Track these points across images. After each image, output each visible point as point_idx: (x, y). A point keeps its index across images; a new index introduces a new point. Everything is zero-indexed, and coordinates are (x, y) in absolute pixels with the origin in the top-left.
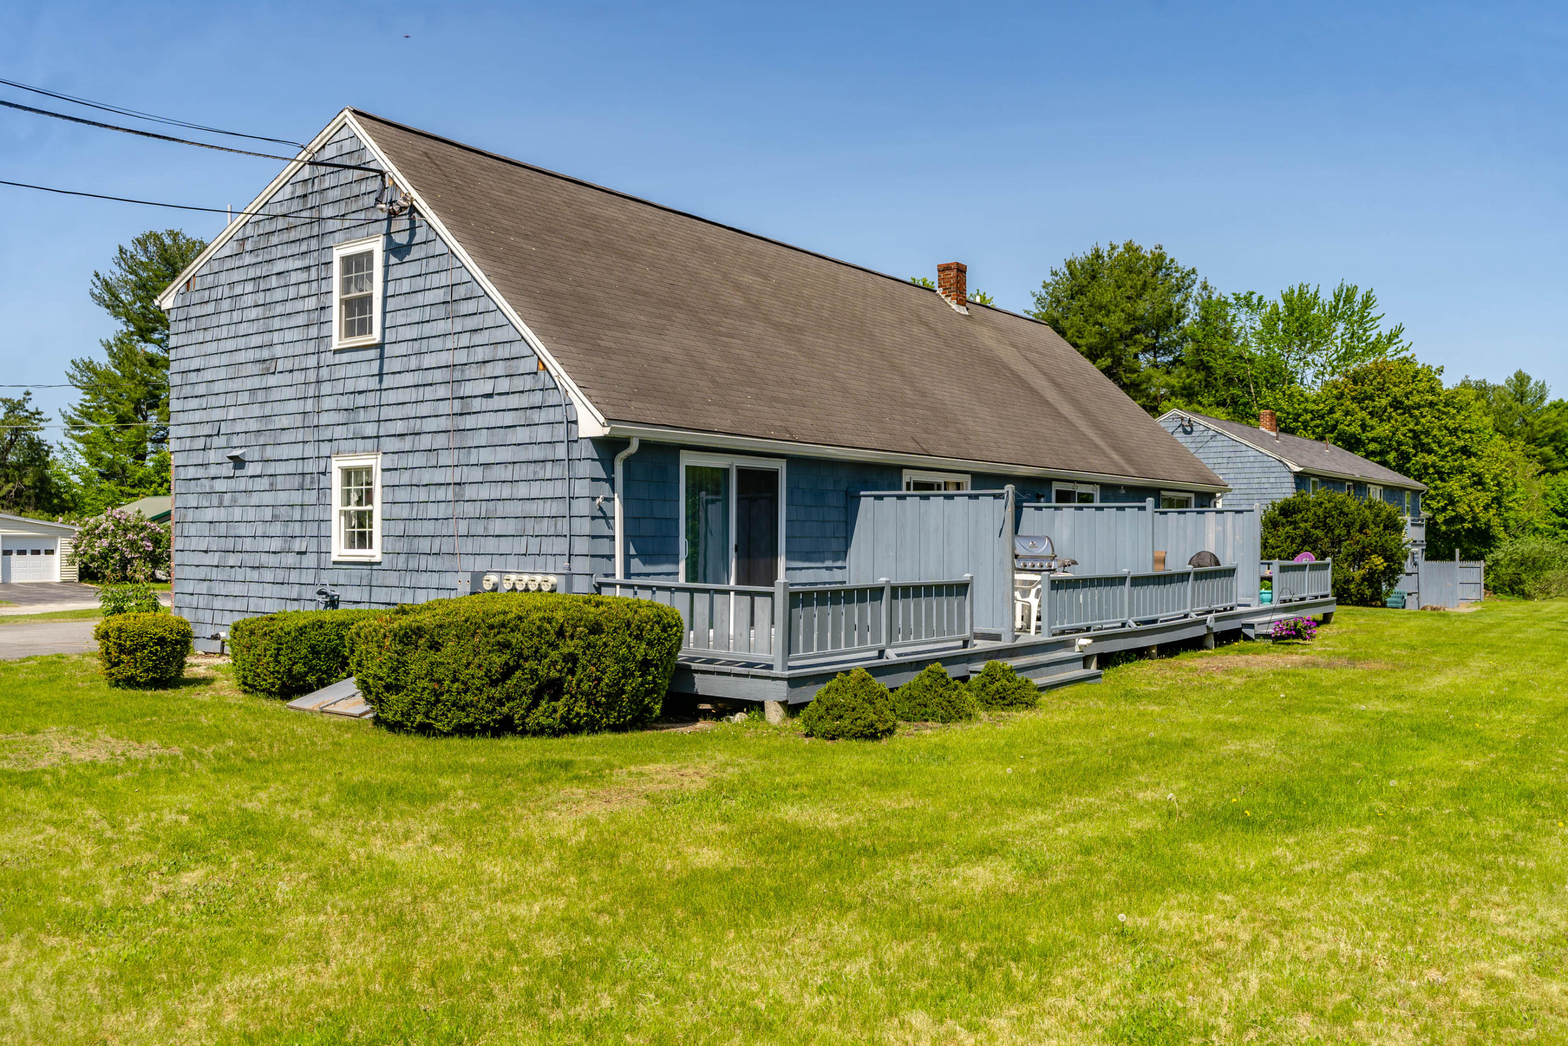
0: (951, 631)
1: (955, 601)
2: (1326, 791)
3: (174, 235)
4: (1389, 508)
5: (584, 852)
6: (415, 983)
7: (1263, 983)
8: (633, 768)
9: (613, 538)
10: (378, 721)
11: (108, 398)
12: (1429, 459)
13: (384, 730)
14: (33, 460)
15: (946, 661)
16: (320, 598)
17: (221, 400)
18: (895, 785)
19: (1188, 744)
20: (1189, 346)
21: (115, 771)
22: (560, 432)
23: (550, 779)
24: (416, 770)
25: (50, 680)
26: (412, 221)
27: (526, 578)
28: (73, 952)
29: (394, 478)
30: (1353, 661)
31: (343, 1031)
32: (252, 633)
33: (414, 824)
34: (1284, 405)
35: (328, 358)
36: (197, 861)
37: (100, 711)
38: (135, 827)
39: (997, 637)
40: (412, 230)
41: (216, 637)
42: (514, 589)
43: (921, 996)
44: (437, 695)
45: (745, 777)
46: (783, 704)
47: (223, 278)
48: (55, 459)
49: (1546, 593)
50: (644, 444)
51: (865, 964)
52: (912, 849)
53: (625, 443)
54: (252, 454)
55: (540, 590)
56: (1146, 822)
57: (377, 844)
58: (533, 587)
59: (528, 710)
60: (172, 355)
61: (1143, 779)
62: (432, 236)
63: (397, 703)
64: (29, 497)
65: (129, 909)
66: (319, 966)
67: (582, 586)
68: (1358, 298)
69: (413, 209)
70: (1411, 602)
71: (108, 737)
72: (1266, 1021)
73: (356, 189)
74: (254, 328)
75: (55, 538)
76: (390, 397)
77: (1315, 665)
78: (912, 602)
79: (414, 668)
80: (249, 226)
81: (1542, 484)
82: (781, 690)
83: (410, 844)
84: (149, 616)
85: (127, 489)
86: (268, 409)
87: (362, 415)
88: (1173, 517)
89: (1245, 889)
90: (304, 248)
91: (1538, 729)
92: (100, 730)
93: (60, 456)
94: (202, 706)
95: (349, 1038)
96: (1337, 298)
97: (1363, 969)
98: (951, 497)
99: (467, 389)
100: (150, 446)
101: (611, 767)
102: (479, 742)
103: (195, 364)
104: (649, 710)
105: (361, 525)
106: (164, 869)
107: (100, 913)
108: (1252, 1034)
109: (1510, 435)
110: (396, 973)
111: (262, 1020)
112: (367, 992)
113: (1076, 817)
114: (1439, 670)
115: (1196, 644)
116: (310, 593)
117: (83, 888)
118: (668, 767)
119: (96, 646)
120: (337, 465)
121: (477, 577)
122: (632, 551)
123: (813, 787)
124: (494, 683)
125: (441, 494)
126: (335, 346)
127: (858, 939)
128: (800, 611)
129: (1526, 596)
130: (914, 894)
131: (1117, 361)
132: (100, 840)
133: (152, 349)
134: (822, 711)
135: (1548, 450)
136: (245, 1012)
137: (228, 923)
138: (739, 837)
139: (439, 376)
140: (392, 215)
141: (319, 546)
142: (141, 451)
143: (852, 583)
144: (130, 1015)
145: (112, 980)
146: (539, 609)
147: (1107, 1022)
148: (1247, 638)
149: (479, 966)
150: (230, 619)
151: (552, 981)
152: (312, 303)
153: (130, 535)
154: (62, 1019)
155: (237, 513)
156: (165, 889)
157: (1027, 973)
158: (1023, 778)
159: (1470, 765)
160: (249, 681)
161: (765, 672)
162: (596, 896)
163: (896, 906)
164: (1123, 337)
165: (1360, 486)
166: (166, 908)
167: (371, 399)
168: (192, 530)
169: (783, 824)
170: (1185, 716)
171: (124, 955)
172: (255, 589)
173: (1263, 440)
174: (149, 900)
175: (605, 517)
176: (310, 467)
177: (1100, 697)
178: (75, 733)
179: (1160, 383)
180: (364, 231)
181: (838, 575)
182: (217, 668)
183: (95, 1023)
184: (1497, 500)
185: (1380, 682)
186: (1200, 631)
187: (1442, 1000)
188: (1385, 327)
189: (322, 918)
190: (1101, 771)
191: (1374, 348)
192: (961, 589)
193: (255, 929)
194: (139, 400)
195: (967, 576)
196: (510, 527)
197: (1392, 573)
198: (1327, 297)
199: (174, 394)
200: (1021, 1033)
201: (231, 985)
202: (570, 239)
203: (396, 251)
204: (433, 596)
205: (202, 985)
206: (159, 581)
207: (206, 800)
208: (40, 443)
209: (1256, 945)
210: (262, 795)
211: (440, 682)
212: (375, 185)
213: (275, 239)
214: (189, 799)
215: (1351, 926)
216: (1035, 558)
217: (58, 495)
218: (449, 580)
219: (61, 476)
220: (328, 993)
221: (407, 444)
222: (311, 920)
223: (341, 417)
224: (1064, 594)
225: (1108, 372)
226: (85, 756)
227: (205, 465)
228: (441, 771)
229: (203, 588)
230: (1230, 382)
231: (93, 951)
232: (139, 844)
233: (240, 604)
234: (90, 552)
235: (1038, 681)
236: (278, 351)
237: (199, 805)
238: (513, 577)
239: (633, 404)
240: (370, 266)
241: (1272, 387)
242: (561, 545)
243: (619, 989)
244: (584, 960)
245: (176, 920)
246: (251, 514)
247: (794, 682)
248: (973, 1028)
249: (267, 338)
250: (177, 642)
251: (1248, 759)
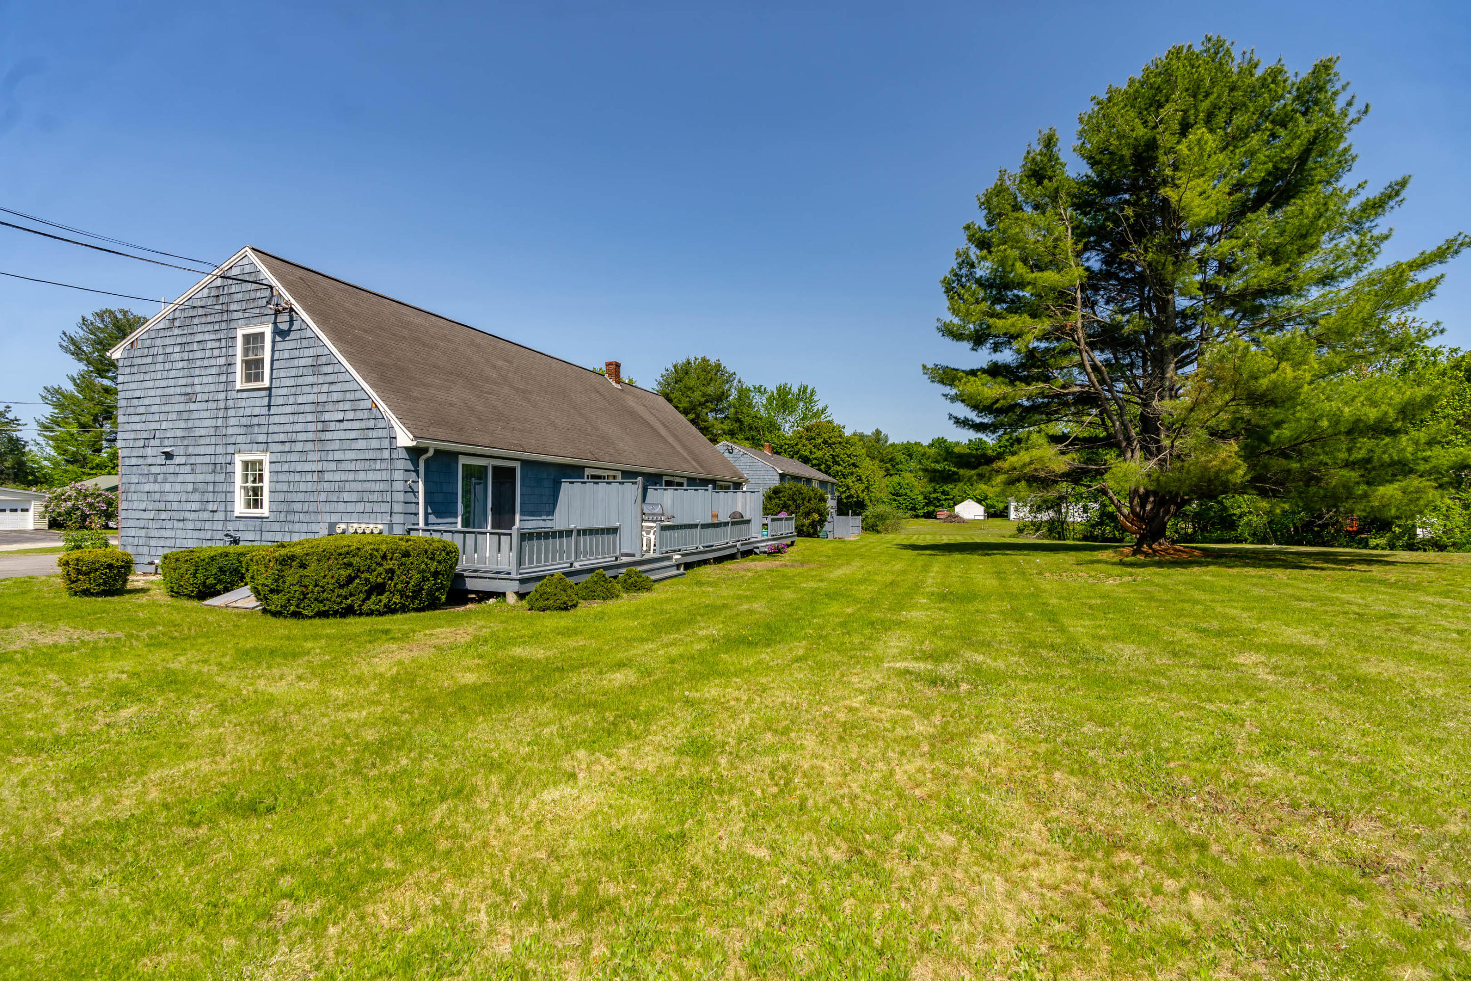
0: (609, 552)
1: (611, 537)
2: (786, 626)
3: (125, 313)
4: (821, 491)
5: (395, 680)
6: (284, 762)
7: (751, 719)
8: (427, 632)
9: (417, 503)
10: (265, 611)
11: (73, 412)
12: (839, 468)
13: (269, 616)
14: (12, 451)
15: (606, 568)
16: (227, 539)
17: (157, 417)
18: (576, 634)
19: (725, 606)
20: (732, 410)
21: (72, 649)
22: (386, 443)
23: (375, 640)
24: (288, 638)
25: (22, 593)
26: (291, 317)
27: (363, 526)
28: (35, 766)
29: (278, 467)
30: (802, 564)
31: (233, 795)
32: (177, 560)
33: (286, 671)
34: (776, 440)
35: (234, 394)
36: (132, 702)
37: (62, 612)
38: (87, 684)
39: (633, 555)
40: (291, 322)
41: (151, 563)
42: (356, 532)
43: (584, 742)
44: (305, 595)
45: (493, 633)
46: (517, 593)
47: (158, 342)
48: (30, 450)
49: (887, 531)
50: (437, 452)
51: (554, 728)
52: (583, 666)
53: (425, 450)
54: (176, 451)
55: (372, 533)
56: (703, 645)
57: (261, 684)
58: (368, 531)
59: (364, 601)
60: (120, 388)
61: (702, 624)
62: (304, 326)
63: (277, 601)
64: (9, 475)
65: (79, 735)
66: (218, 759)
67: (398, 531)
68: (809, 391)
69: (292, 310)
70: (830, 537)
71: (67, 628)
72: (751, 737)
73: (253, 295)
74: (181, 374)
75: (29, 501)
76: (276, 419)
77: (786, 566)
78: (588, 537)
79: (289, 579)
80: (177, 312)
81: (886, 481)
82: (516, 585)
83: (283, 682)
84: (100, 551)
85: (87, 471)
86: (190, 424)
87: (256, 430)
88: (722, 494)
89: (746, 675)
90: (217, 327)
91: (878, 593)
92: (60, 623)
93: (35, 449)
94: (140, 606)
95: (237, 799)
96: (799, 390)
97: (796, 708)
98: (610, 483)
99: (327, 417)
100: (105, 444)
101: (414, 631)
102: (331, 621)
103: (137, 394)
104: (439, 599)
105: (256, 494)
106: (108, 708)
107: (57, 739)
108: (744, 744)
109: (873, 458)
110: (271, 758)
111: (177, 794)
112: (251, 771)
113: (667, 646)
114: (839, 567)
115: (732, 557)
116: (220, 535)
117: (44, 724)
118: (448, 630)
119: (60, 570)
120: (238, 460)
121: (332, 526)
122: (430, 511)
123: (532, 637)
124: (341, 587)
125: (309, 477)
126: (238, 386)
127: (551, 715)
128: (526, 543)
129: (878, 532)
130: (583, 690)
131: (698, 416)
132: (58, 693)
133: (107, 382)
134: (538, 596)
135: (888, 465)
136: (164, 791)
137: (154, 738)
138: (488, 666)
139: (308, 408)
140: (277, 313)
141: (226, 506)
142: (97, 447)
143: (557, 528)
144: (79, 800)
145: (65, 780)
146: (370, 544)
147: (677, 745)
148: (756, 554)
149: (326, 749)
150: (161, 552)
151: (371, 754)
152: (222, 361)
153: (89, 500)
154: (25, 809)
155: (168, 487)
156: (108, 721)
157: (639, 725)
158: (643, 627)
159: (849, 611)
160: (175, 589)
161: (507, 576)
162: (401, 704)
163: (572, 697)
164: (701, 404)
165: (809, 481)
166: (108, 733)
167: (263, 420)
168: (135, 497)
169: (513, 658)
170: (725, 592)
171: (75, 764)
172: (180, 534)
173: (765, 457)
174: (95, 728)
175: (413, 492)
176: (220, 459)
177: (684, 584)
178: (41, 626)
179: (718, 428)
180: (259, 320)
181: (549, 524)
182: (152, 582)
183: (51, 809)
184: (867, 488)
185: (814, 573)
186: (734, 551)
187: (829, 719)
188: (820, 406)
189: (221, 730)
190: (683, 621)
191: (815, 415)
192: (615, 530)
193: (173, 740)
194: (97, 415)
195: (618, 524)
196: (354, 497)
197: (822, 522)
198: (795, 390)
199: (120, 412)
200: (634, 755)
201: (154, 775)
202: (395, 335)
203: (280, 333)
204: (304, 537)
205: (133, 777)
206: (112, 528)
207: (140, 664)
208: (18, 440)
209: (749, 701)
210: (182, 659)
211: (306, 587)
212: (267, 293)
213: (196, 321)
214: (128, 664)
215: (792, 689)
216: (654, 514)
217: (33, 474)
218: (314, 527)
219: (34, 462)
220: (224, 774)
221: (287, 447)
222: (214, 732)
223: (242, 430)
224: (668, 533)
225: (693, 422)
226: (49, 641)
227: (144, 457)
228: (306, 639)
229: (143, 533)
230: (751, 428)
231: (51, 764)
232: (89, 694)
233: (169, 543)
234: (57, 510)
235: (653, 578)
236: (198, 389)
237: (135, 667)
238: (355, 526)
239: (430, 429)
240: (263, 341)
241: (770, 432)
242: (386, 507)
243: (412, 755)
244: (392, 740)
245: (116, 739)
246: (178, 487)
247: (522, 581)
248: (609, 756)
249: (190, 380)
250: (122, 567)
251: (751, 612)
